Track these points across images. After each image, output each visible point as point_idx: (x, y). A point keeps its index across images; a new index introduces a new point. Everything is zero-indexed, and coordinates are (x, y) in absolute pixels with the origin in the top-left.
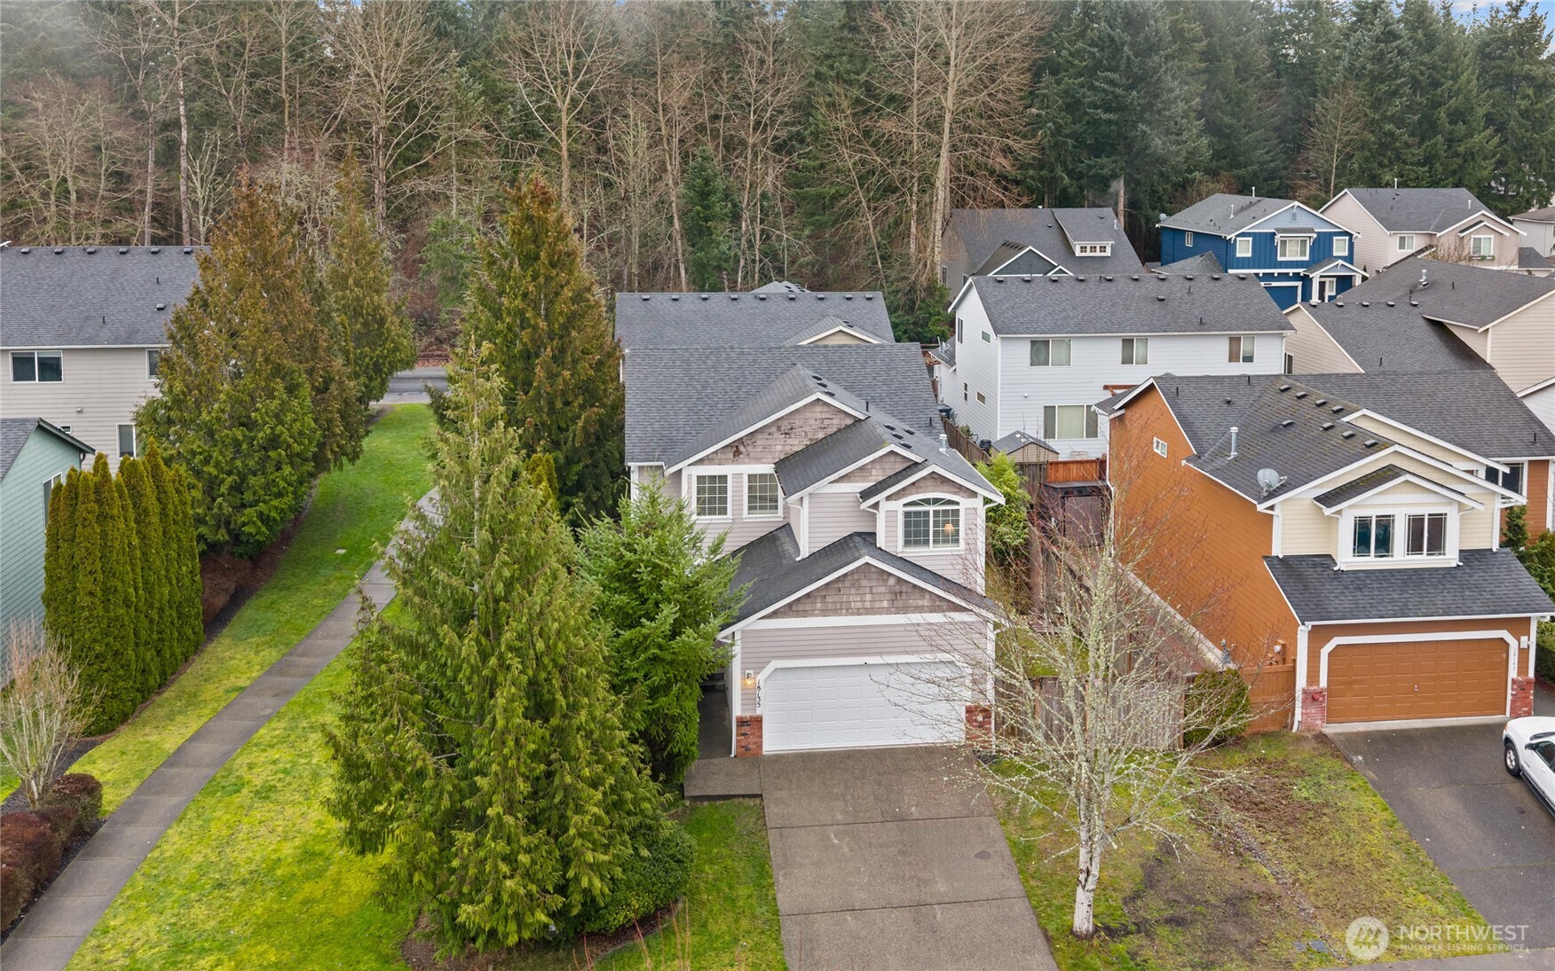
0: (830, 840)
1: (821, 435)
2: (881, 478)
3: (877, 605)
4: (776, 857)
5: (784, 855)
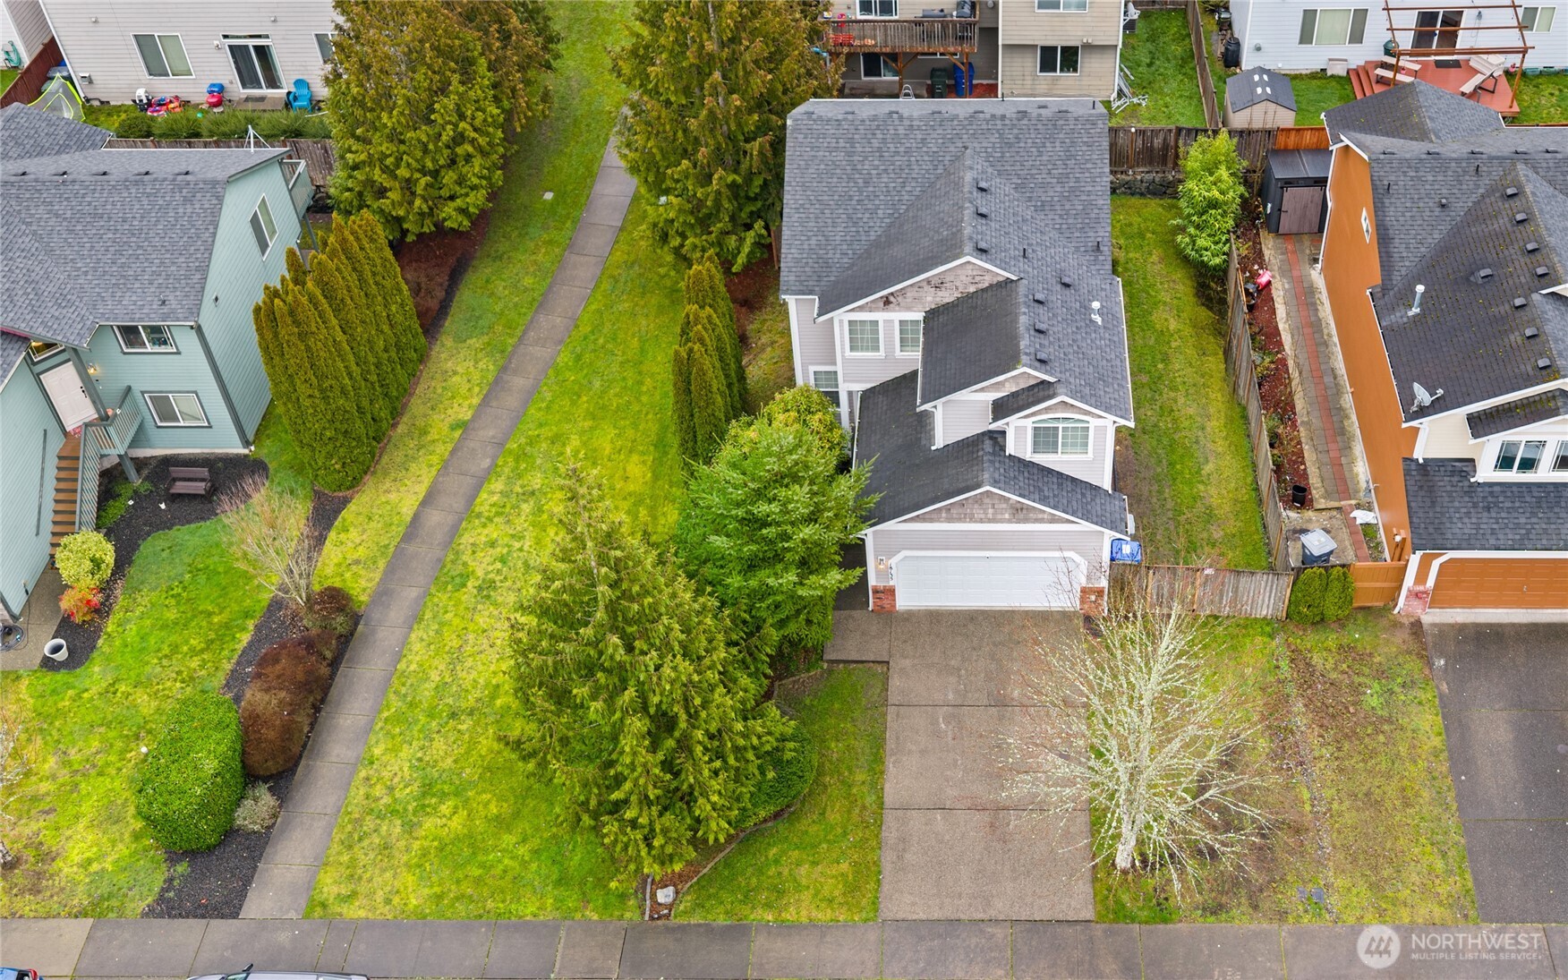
0: (938, 723)
1: (972, 289)
2: (1014, 390)
3: (999, 517)
4: (890, 744)
5: (898, 738)
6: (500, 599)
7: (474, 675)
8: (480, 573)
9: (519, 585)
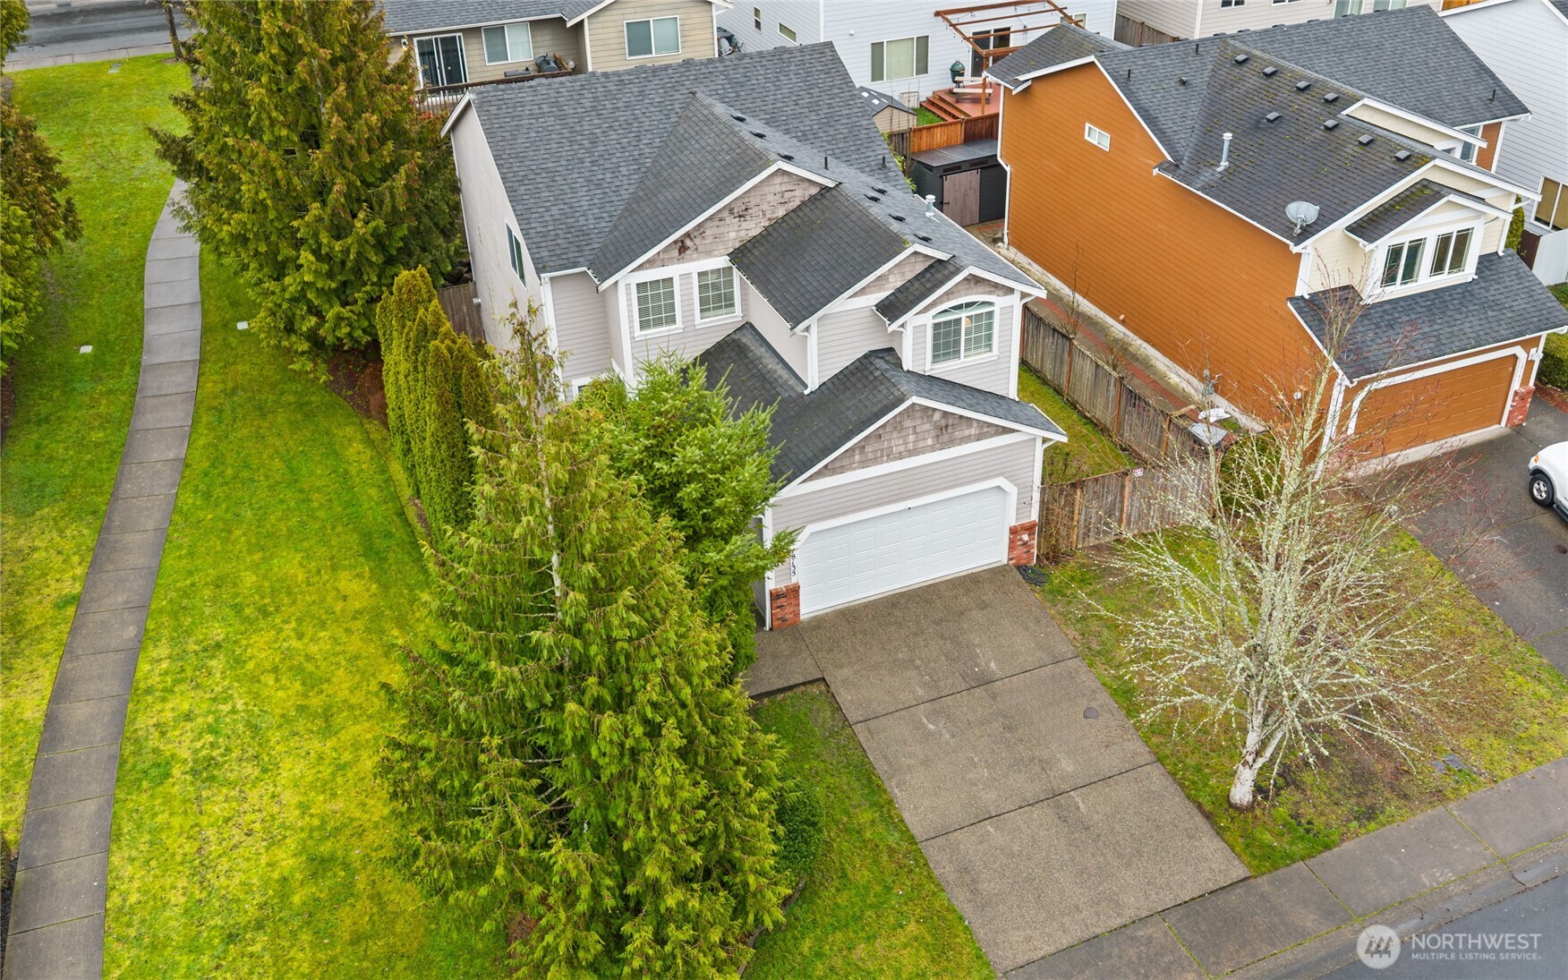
0: (923, 726)
1: (781, 212)
2: (899, 284)
3: (921, 444)
4: (881, 767)
5: (885, 757)
6: (232, 776)
7: (238, 878)
8: (185, 754)
9: (251, 752)
